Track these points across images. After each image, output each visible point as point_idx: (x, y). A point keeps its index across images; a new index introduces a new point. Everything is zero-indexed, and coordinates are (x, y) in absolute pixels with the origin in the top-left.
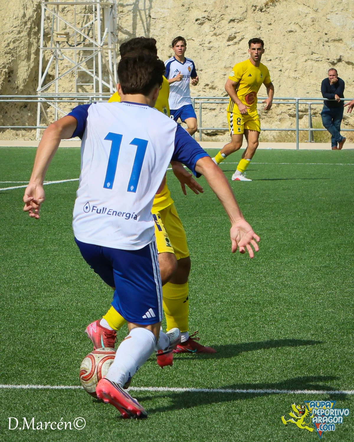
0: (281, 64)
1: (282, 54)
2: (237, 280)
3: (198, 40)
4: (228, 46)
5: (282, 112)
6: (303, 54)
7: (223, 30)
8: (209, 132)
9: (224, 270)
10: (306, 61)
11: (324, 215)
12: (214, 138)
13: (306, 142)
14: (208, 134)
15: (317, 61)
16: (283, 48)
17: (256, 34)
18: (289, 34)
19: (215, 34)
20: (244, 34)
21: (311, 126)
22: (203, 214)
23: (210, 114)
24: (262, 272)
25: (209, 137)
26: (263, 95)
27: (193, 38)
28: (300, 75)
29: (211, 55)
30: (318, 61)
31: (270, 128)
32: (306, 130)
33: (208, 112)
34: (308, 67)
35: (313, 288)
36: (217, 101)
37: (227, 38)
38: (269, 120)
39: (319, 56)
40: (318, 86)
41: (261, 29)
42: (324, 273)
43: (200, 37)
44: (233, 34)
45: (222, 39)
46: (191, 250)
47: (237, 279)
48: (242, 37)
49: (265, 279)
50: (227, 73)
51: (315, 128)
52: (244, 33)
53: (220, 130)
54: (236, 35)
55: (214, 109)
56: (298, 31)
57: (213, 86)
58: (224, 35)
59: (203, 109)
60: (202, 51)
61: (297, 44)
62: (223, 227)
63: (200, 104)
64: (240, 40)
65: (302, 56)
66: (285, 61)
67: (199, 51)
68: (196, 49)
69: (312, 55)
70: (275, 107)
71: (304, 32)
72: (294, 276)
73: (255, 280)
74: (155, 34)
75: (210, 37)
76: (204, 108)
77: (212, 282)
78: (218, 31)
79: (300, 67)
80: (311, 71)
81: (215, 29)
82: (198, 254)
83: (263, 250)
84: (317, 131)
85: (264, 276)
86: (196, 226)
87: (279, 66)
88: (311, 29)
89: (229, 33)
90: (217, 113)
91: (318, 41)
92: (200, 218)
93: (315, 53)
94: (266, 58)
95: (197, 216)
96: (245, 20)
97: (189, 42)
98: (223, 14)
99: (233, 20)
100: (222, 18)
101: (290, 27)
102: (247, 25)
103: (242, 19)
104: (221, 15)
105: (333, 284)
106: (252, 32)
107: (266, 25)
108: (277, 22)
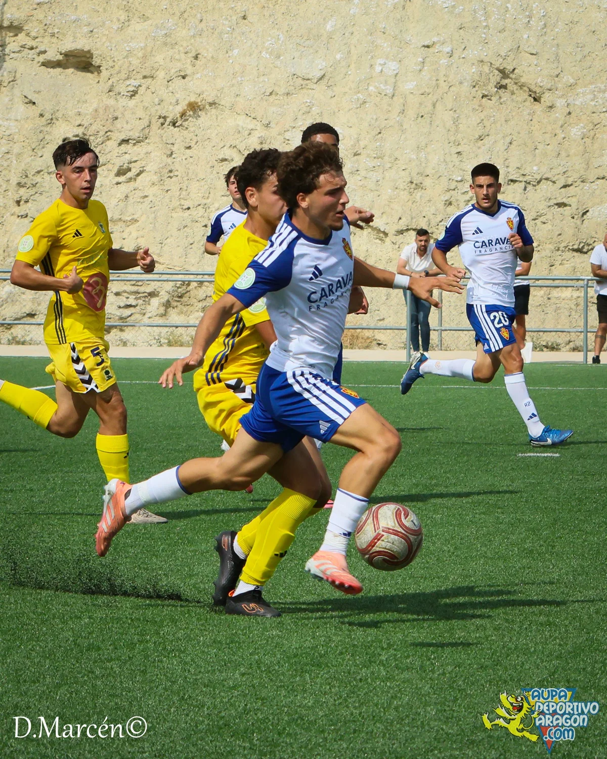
0: (206, 214)
1: (208, 198)
4: (118, 183)
5: (207, 296)
7: (109, 156)
16: (210, 188)
17: (164, 164)
18: (221, 164)
20: (143, 163)
22: (65, 469)
24: (161, 568)
26: (175, 268)
31: (186, 322)
37: (115, 170)
38: (185, 309)
41: (173, 156)
44: (126, 165)
45: (107, 172)
48: (141, 169)
49: (167, 580)
50: (114, 230)
52: (145, 162)
54: (130, 166)
56: (236, 159)
58: (110, 166)
64: (138, 175)
66: (214, 209)
70: (195, 288)
85: (164, 574)
86: (53, 489)
87: (203, 219)
89: (118, 163)
92: (60, 475)
94: (180, 205)
95: (55, 471)
96: (147, 141)
97: (51, 178)
98: (109, 131)
99: (125, 141)
100: (107, 136)
101: (222, 153)
102: (150, 148)
103: (141, 139)
104: (106, 132)
105: (281, 588)
106: (159, 161)
107: (183, 149)
108: (201, 145)
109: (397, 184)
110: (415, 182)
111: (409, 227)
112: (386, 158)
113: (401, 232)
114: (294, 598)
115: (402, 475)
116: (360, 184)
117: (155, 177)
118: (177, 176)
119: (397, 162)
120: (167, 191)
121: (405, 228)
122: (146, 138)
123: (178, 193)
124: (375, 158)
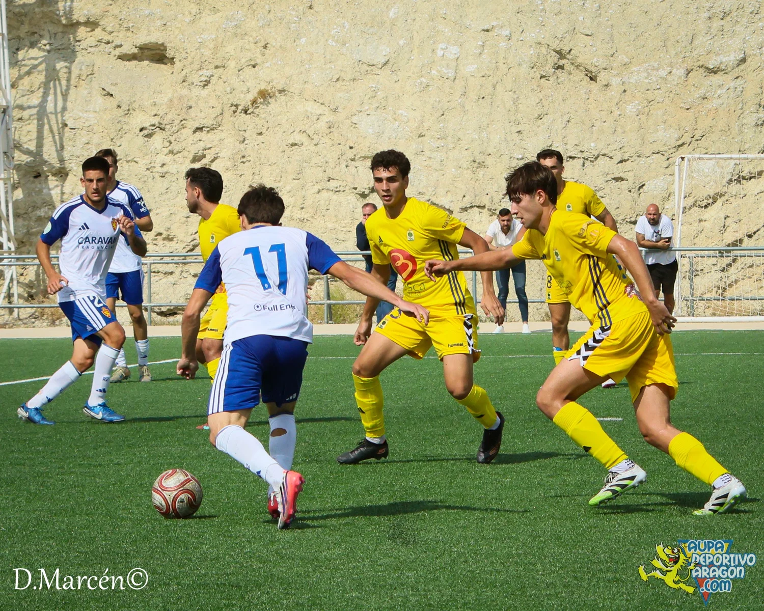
1: (280, 181)
2: (205, 549)
3: (144, 162)
6: (315, 180)
7: (184, 144)
8: (164, 309)
9: (184, 534)
10: (318, 192)
11: (347, 440)
12: (171, 319)
13: (321, 323)
14: (161, 314)
15: (337, 191)
16: (282, 172)
17: (237, 150)
18: (291, 149)
19: (171, 152)
20: (217, 150)
21: (329, 297)
22: (150, 444)
23: (164, 280)
24: (244, 535)
25: (163, 319)
27: (135, 159)
28: (309, 215)
29: (165, 185)
30: (339, 191)
32: (320, 304)
33: (161, 278)
34: (322, 202)
35: (327, 560)
36: (176, 259)
37: (191, 157)
39: (340, 183)
40: (339, 231)
41: (246, 142)
42: (345, 534)
43: (147, 157)
44: (201, 151)
45: (182, 159)
46: (131, 502)
47: (205, 547)
48: (216, 156)
49: (250, 546)
51: (334, 300)
52: (219, 149)
53: (181, 306)
54: (205, 152)
55: (171, 273)
56: (306, 144)
57: (169, 235)
58: (185, 153)
59: (152, 274)
60: (150, 180)
61: (305, 164)
62: (183, 464)
63: (149, 264)
64: (212, 161)
65: (312, 184)
66: (286, 192)
67: (145, 179)
68: (140, 176)
69: (328, 183)
71: (316, 145)
72: (296, 540)
73: (233, 549)
74: (75, 154)
75: (164, 156)
76: (154, 272)
77: (164, 553)
78: (176, 147)
79: (309, 202)
80: (328, 208)
81: (171, 143)
82: (143, 508)
83: (248, 500)
84: (339, 304)
85: (248, 541)
88: (326, 139)
89: (193, 150)
90: (176, 279)
91: (339, 159)
92: (146, 449)
93: (334, 179)
95: (142, 446)
96: (220, 128)
97: (129, 166)
98: (184, 120)
99: (200, 129)
100: (182, 125)
101: (292, 138)
102: (223, 135)
103: (214, 126)
104: (182, 121)
105: (359, 552)
106: (232, 147)
107: (255, 135)
108: (272, 131)
109: (460, 164)
110: (477, 161)
111: (473, 205)
112: (449, 138)
113: (465, 209)
114: (372, 561)
115: (472, 442)
116: (426, 163)
117: (229, 163)
118: (250, 161)
119: (459, 142)
120: (241, 175)
121: (469, 206)
122: (219, 126)
123: (251, 178)
124: (439, 139)
